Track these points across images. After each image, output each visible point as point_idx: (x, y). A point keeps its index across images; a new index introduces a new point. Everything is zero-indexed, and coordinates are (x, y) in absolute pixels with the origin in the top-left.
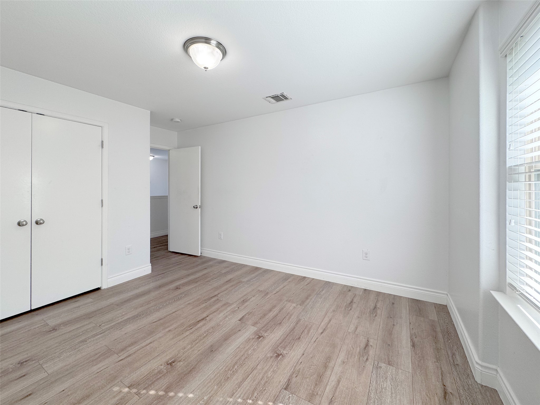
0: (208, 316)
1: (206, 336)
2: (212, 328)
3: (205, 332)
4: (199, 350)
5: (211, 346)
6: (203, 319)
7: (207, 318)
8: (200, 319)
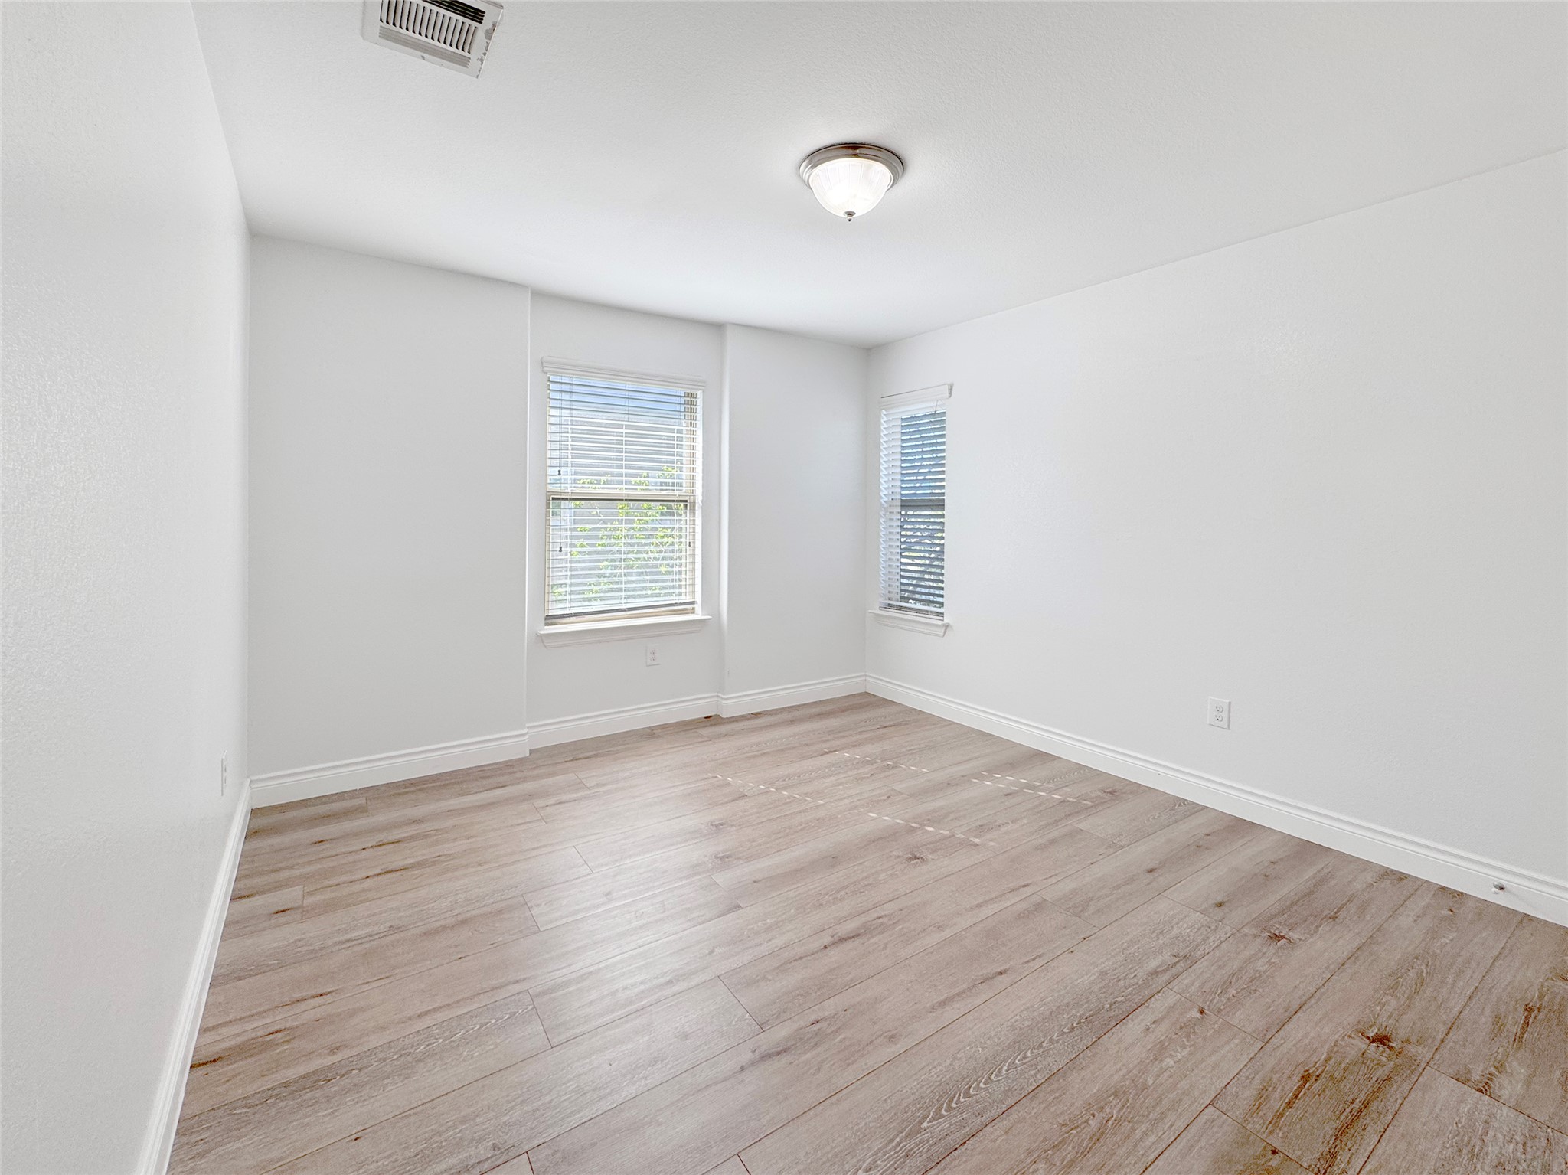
0: (826, 947)
1: (842, 889)
2: (822, 905)
3: (842, 899)
4: (861, 864)
5: (833, 866)
6: (842, 940)
7: (827, 940)
8: (850, 945)
